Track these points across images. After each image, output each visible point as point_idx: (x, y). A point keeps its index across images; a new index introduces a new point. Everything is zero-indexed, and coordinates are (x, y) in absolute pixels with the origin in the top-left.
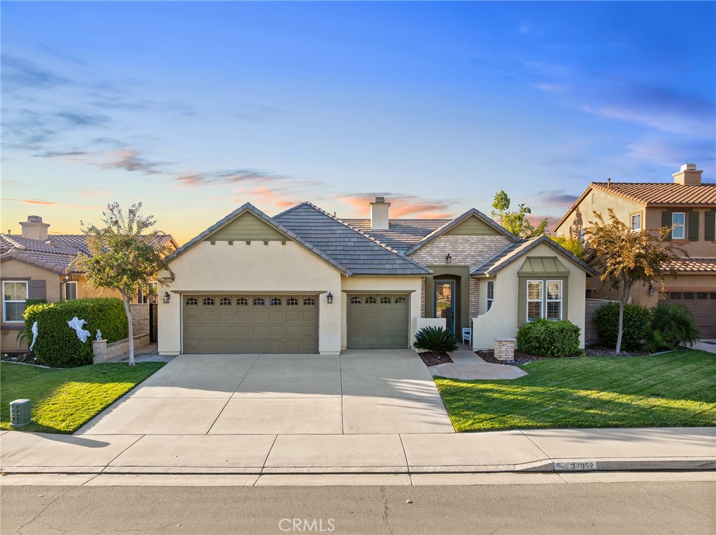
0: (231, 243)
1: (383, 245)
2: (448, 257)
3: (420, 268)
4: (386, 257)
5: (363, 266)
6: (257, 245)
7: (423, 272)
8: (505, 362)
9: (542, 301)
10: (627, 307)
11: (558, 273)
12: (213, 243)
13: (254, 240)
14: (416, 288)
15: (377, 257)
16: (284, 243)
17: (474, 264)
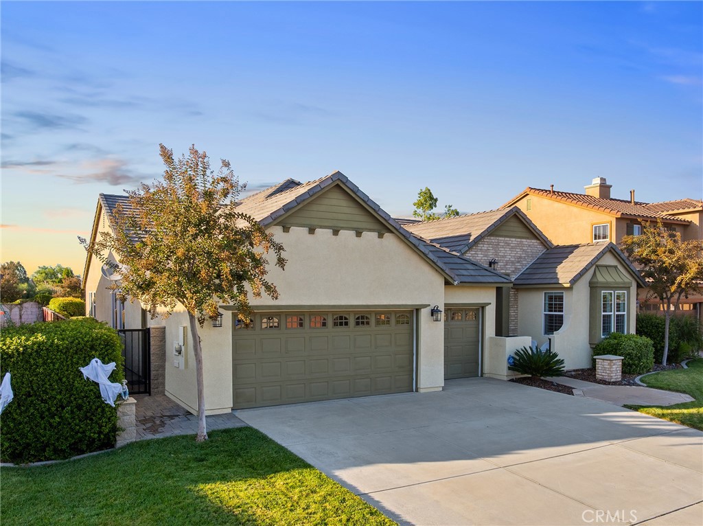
0: (312, 231)
2: (494, 263)
6: (347, 235)
7: (503, 280)
9: (612, 313)
11: (624, 283)
12: (287, 230)
13: (343, 228)
14: (490, 299)
16: (381, 236)
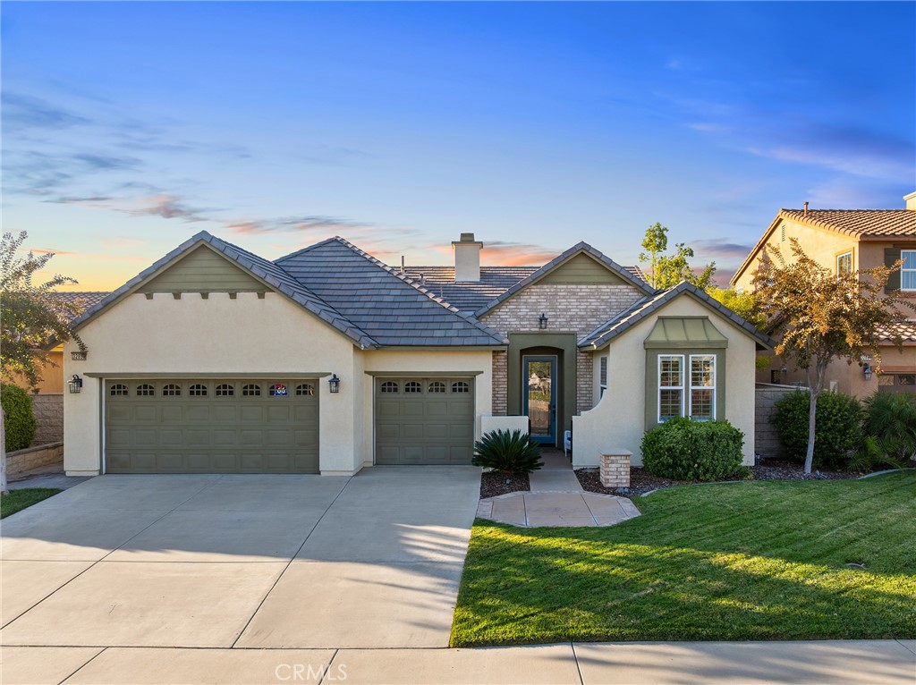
0: (177, 296)
1: (439, 300)
2: (543, 319)
3: (489, 336)
4: (439, 319)
5: (399, 333)
6: (219, 299)
7: (492, 342)
8: (613, 491)
9: (683, 388)
10: (823, 399)
11: (709, 342)
12: (150, 297)
13: (214, 291)
14: (482, 367)
15: (424, 319)
16: (261, 296)
17: (584, 329)
